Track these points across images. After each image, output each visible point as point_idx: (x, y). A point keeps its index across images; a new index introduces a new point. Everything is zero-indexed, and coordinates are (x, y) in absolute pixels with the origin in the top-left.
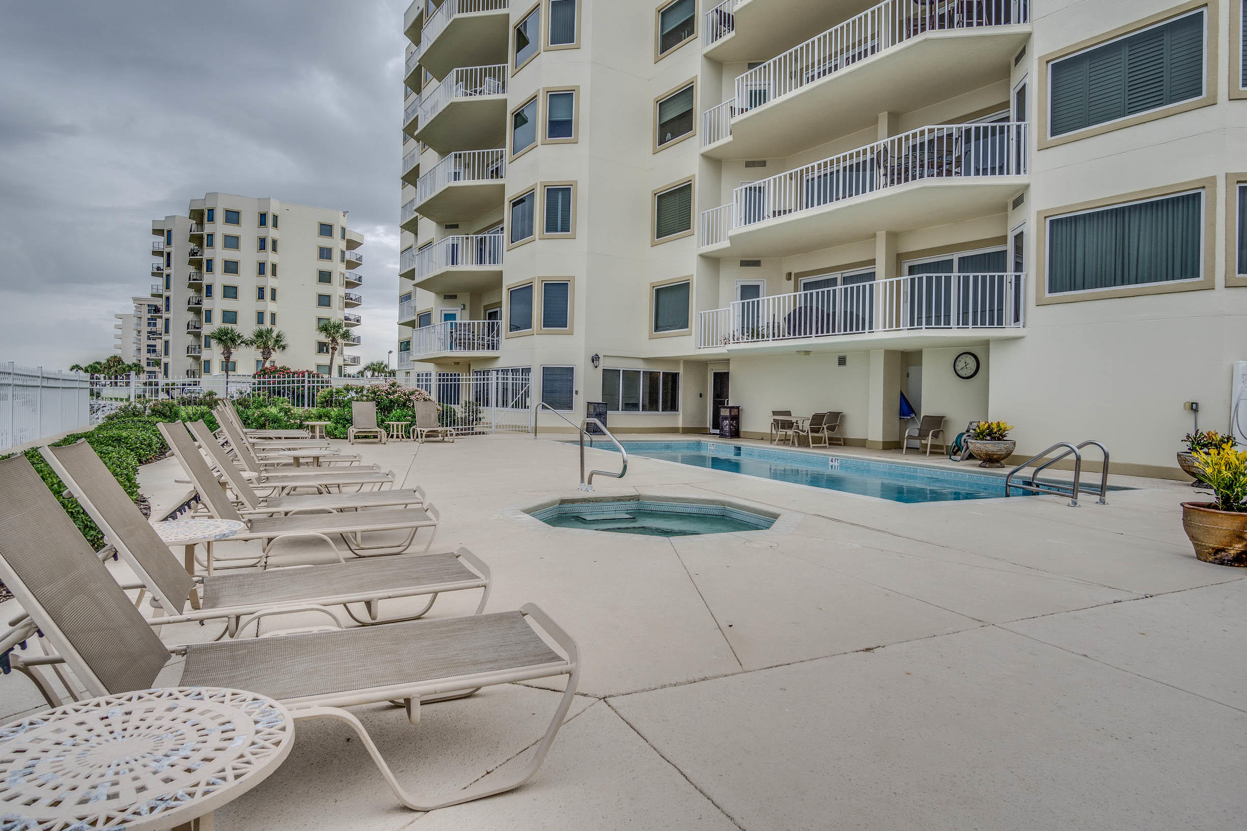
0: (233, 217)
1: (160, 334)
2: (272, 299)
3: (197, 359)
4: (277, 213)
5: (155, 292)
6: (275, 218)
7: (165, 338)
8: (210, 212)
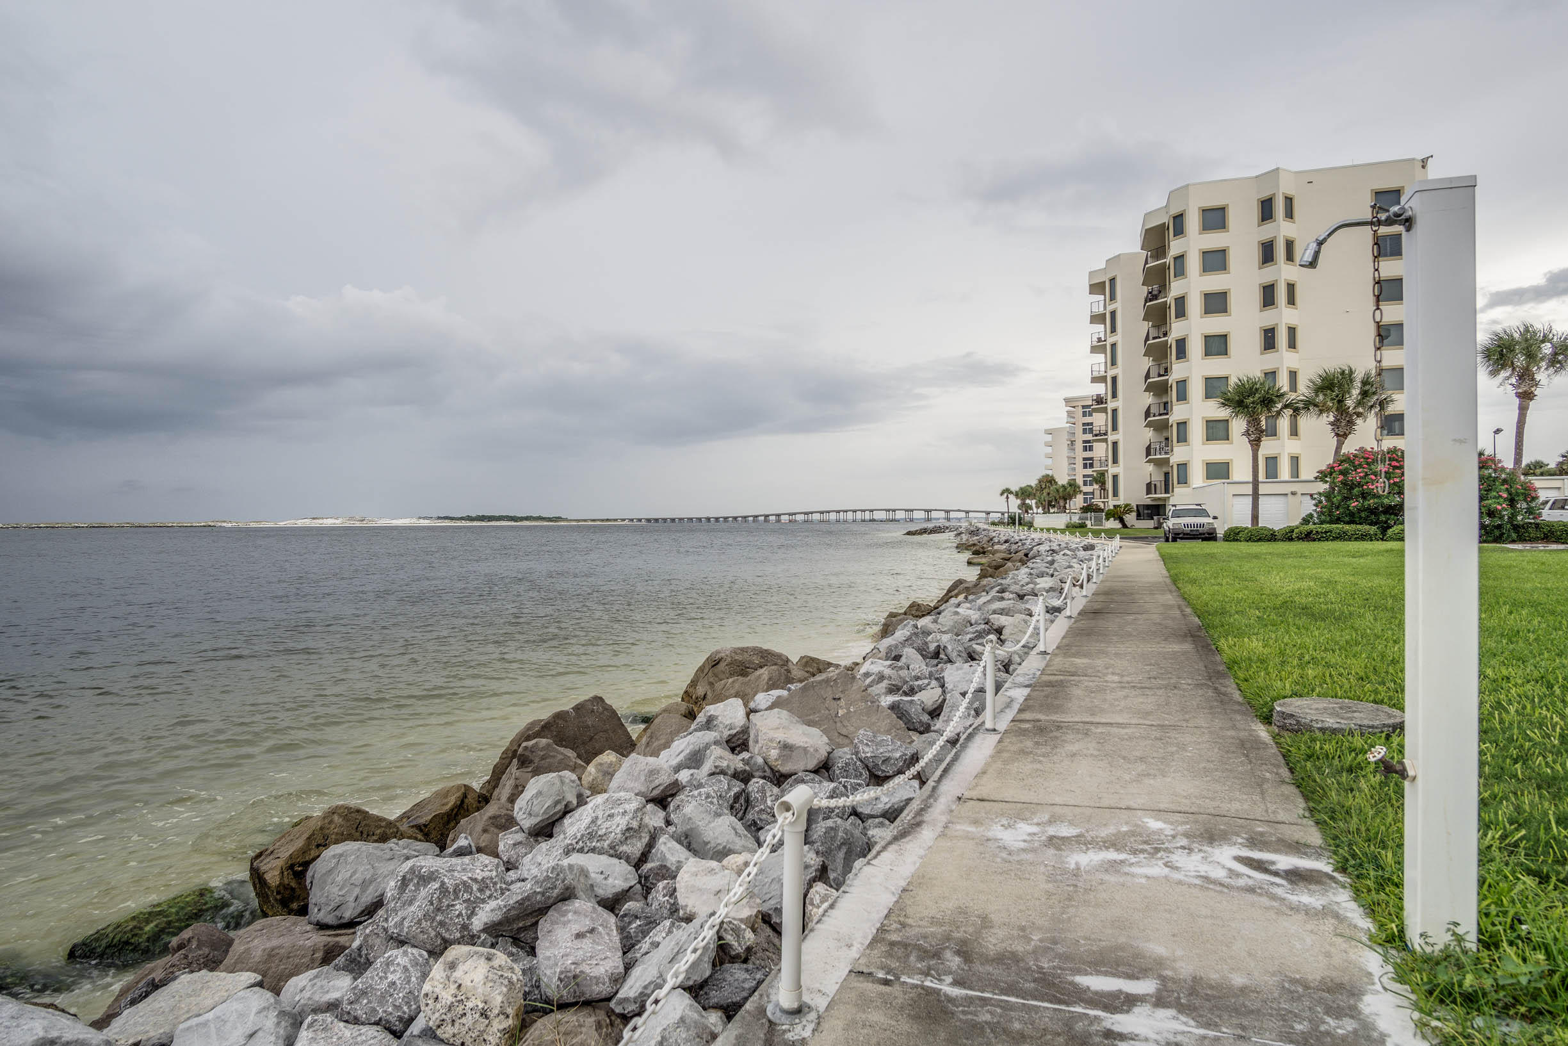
0: (1215, 218)
1: (1105, 434)
2: (1290, 347)
3: (1161, 463)
4: (1290, 192)
5: (1096, 374)
6: (1289, 201)
7: (1111, 438)
8: (1177, 220)
